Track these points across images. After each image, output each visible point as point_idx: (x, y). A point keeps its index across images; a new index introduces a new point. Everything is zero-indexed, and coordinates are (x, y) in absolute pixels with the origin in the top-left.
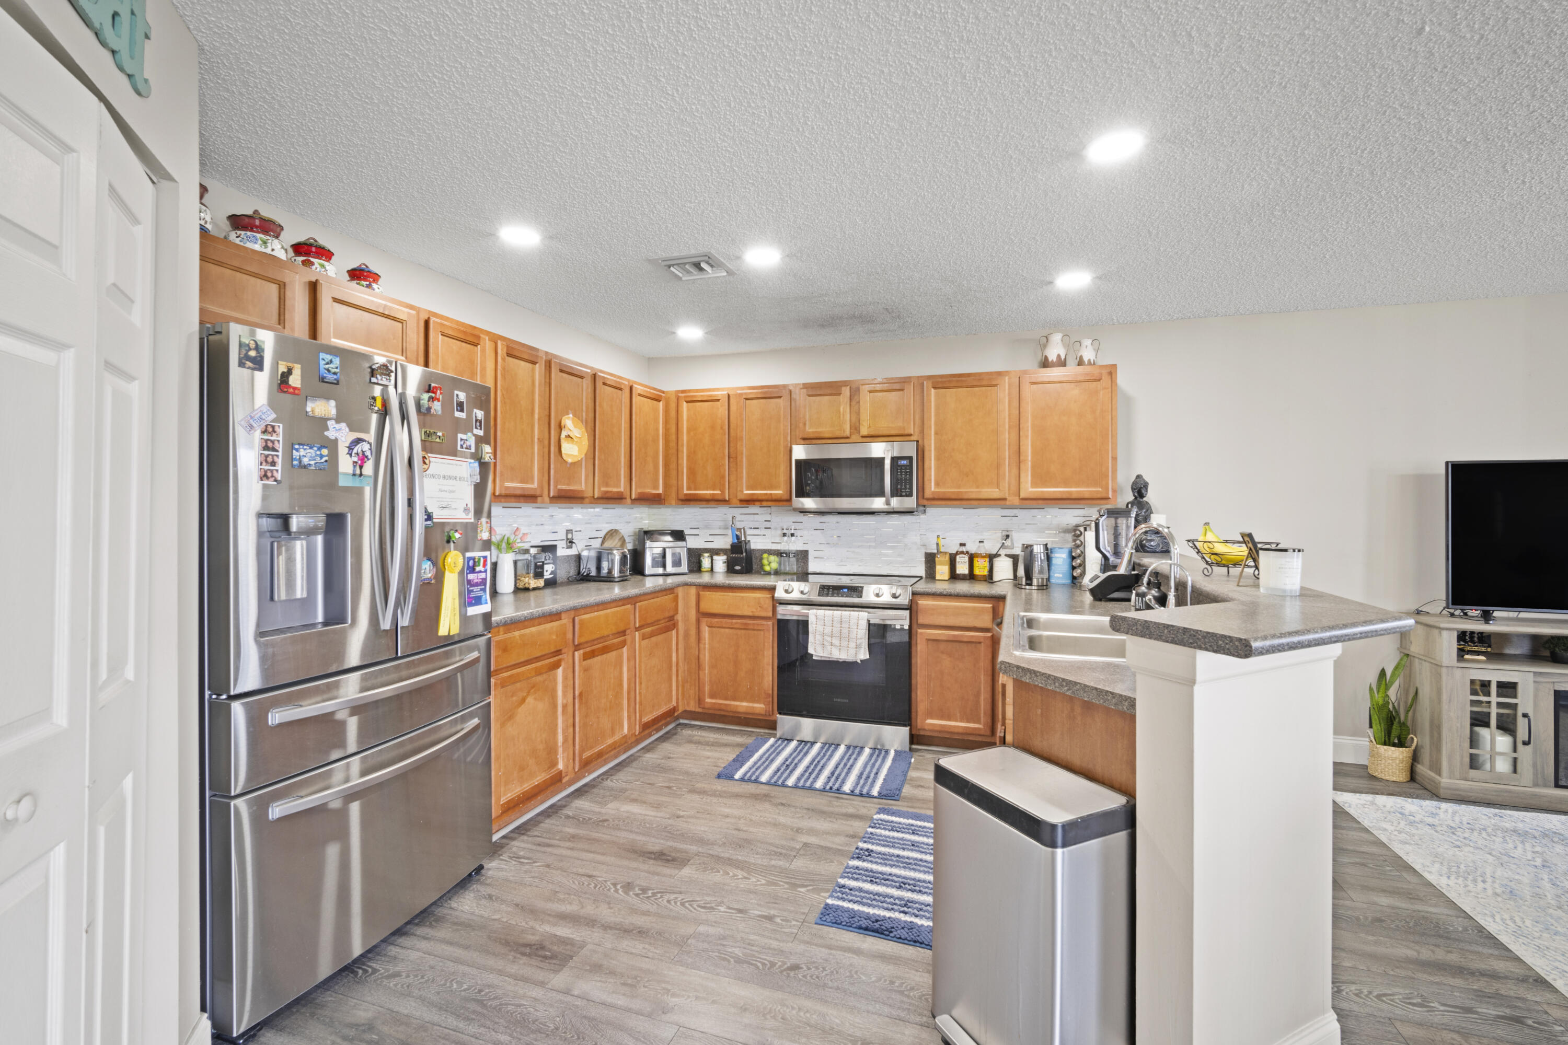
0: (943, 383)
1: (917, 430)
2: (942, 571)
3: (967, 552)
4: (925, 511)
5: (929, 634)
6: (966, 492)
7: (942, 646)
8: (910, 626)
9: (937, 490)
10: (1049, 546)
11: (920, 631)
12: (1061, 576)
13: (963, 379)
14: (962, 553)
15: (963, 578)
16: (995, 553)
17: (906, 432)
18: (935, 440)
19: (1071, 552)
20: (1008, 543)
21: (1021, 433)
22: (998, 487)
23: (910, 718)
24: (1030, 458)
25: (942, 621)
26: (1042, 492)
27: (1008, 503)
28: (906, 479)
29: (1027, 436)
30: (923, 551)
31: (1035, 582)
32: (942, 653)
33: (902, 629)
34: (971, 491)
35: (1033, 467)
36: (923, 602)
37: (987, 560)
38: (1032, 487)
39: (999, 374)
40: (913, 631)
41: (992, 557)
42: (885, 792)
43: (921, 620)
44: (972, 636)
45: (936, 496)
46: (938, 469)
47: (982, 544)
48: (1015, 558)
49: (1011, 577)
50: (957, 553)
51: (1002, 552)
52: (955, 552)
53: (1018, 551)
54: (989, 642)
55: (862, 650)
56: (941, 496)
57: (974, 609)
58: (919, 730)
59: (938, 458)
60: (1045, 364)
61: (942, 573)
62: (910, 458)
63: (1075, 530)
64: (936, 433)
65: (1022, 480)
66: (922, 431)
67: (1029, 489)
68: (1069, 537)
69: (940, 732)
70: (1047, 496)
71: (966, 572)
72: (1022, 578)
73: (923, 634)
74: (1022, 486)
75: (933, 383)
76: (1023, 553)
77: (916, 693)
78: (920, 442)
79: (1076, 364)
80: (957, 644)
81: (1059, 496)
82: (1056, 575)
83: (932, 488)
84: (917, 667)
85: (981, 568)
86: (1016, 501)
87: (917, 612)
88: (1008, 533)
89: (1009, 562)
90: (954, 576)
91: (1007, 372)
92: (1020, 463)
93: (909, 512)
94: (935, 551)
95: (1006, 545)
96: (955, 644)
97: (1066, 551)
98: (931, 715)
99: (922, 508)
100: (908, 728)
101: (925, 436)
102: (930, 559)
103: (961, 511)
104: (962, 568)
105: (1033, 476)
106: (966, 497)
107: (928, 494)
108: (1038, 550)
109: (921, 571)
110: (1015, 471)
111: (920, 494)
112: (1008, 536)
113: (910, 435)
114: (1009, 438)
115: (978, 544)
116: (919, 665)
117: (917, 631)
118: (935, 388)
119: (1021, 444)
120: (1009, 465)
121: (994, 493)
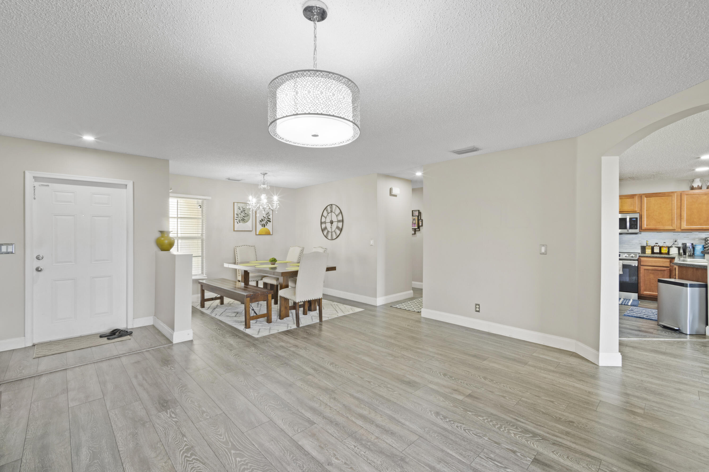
0: (648, 196)
1: (639, 210)
2: (648, 251)
3: (659, 246)
4: (641, 233)
5: (645, 268)
6: (659, 228)
7: (650, 271)
8: (638, 265)
9: (647, 227)
10: (694, 244)
11: (641, 267)
12: (699, 253)
13: (658, 194)
14: (657, 246)
15: (657, 253)
16: (670, 246)
17: (635, 210)
18: (646, 212)
19: (703, 246)
20: (676, 243)
21: (682, 210)
22: (672, 226)
23: (638, 291)
24: (685, 217)
25: (650, 264)
26: (690, 227)
27: (676, 231)
28: (635, 224)
29: (684, 211)
30: (640, 245)
31: (687, 254)
32: (650, 273)
33: (635, 266)
34: (661, 227)
35: (687, 220)
36: (642, 259)
37: (667, 248)
38: (686, 226)
39: (672, 192)
40: (639, 267)
41: (669, 248)
42: (632, 305)
43: (642, 264)
44: (662, 269)
45: (646, 229)
46: (647, 221)
47: (665, 243)
48: (679, 248)
49: (678, 253)
50: (654, 246)
51: (673, 246)
52: (653, 246)
53: (680, 245)
54: (669, 271)
55: (621, 271)
56: (649, 229)
57: (663, 261)
58: (641, 295)
59: (647, 218)
60: (692, 188)
61: (648, 252)
62: (637, 218)
63: (705, 239)
64: (647, 210)
65: (682, 224)
66: (641, 210)
67: (684, 226)
68: (704, 241)
69: (649, 295)
70: (692, 229)
71: (658, 251)
72: (682, 253)
73: (642, 268)
74: (682, 226)
75: (645, 196)
76: (682, 246)
77: (640, 285)
78: (640, 213)
79: (706, 188)
80: (656, 271)
81: (698, 229)
82: (697, 253)
83: (645, 226)
84: (640, 277)
85: (664, 250)
86: (680, 230)
87: (640, 261)
88: (675, 240)
89: (676, 249)
90: (653, 252)
91: (676, 192)
92: (681, 219)
93: (636, 234)
94: (646, 245)
95: (675, 244)
96: (655, 271)
97: (702, 246)
98: (645, 290)
99: (640, 232)
100: (637, 294)
101: (642, 212)
102: (643, 249)
103: (656, 233)
104: (657, 250)
105: (686, 223)
106: (659, 229)
107: (643, 228)
108: (689, 245)
109: (640, 251)
110: (679, 221)
111: (640, 228)
112: (676, 241)
113: (636, 211)
114: (677, 212)
115: (663, 243)
116: (641, 277)
117: (640, 267)
118: (646, 197)
119: (682, 213)
120: (676, 219)
121: (671, 228)
